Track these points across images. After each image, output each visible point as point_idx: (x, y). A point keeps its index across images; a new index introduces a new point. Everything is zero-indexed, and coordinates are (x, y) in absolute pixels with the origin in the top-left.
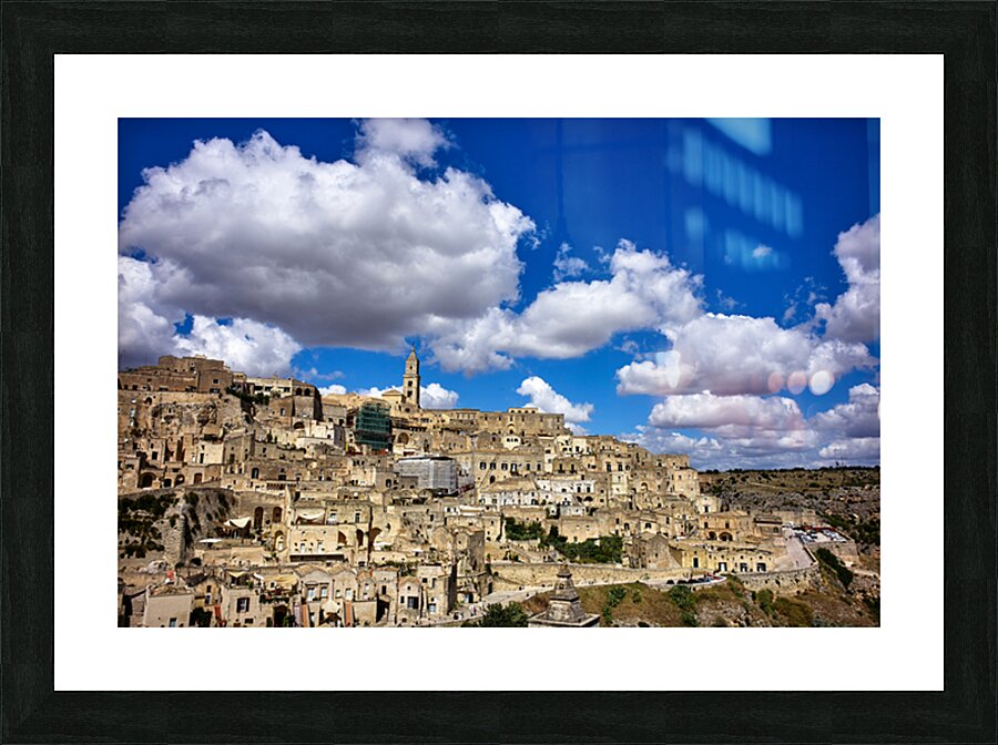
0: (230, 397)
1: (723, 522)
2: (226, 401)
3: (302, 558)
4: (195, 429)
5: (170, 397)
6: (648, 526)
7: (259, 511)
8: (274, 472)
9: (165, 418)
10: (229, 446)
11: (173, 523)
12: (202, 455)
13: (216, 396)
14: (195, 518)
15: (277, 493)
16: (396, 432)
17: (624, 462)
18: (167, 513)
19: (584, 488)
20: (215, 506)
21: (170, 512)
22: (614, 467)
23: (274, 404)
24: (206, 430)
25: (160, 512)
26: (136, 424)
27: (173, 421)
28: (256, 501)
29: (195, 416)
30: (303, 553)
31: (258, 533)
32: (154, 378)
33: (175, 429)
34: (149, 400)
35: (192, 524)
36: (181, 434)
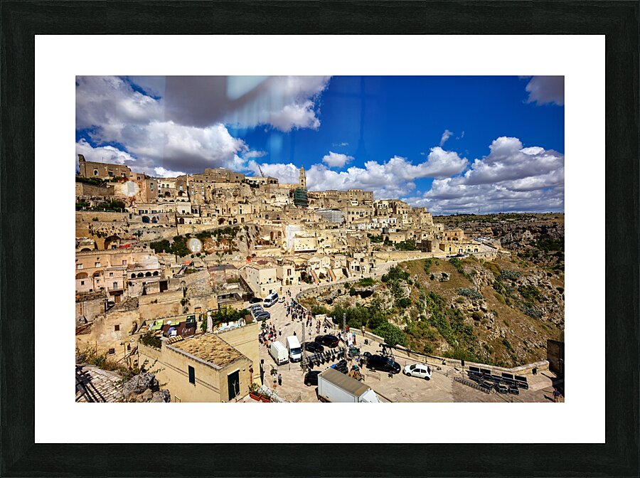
0: (245, 184)
1: (454, 233)
2: (244, 186)
3: (300, 252)
4: (232, 199)
5: (218, 185)
6: (425, 235)
7: (272, 233)
8: (274, 217)
9: (219, 195)
10: (253, 206)
11: (241, 240)
12: (241, 210)
13: (239, 184)
14: (249, 237)
15: (277, 225)
16: (310, 200)
17: (405, 210)
18: (237, 235)
19: (392, 222)
20: (255, 232)
21: (238, 234)
22: (401, 213)
23: (262, 188)
24: (237, 199)
25: (234, 235)
26: (205, 198)
27: (222, 196)
28: (270, 229)
29: (231, 194)
30: (299, 250)
31: (274, 242)
32: (209, 177)
33: (223, 200)
34: (209, 187)
35: (249, 240)
36: (227, 202)
